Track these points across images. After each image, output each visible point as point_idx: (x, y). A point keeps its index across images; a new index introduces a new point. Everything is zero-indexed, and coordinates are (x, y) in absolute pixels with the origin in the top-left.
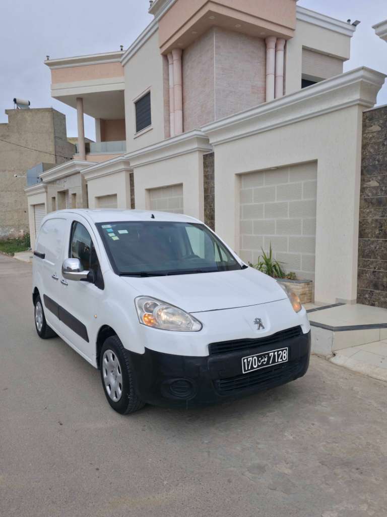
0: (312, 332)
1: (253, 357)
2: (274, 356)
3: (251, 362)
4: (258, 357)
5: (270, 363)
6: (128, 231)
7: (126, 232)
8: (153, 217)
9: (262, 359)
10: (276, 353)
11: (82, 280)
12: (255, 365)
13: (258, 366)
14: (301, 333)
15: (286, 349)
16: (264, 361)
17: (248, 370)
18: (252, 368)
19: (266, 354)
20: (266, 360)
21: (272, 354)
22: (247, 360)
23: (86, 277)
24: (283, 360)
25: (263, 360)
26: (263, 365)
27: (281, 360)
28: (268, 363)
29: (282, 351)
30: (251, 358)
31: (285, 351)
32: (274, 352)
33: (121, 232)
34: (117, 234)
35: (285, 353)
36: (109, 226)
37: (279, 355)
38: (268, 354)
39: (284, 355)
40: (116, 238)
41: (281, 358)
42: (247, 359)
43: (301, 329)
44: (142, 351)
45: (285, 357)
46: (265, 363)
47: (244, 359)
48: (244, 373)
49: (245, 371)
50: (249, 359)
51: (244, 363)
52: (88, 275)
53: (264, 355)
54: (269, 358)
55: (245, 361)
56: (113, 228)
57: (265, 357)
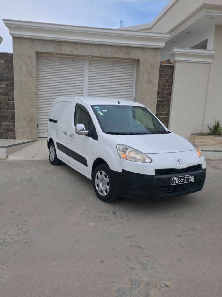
0: (207, 169)
1: (176, 178)
2: (187, 178)
3: (175, 180)
4: (178, 178)
5: (185, 182)
6: (107, 110)
7: (106, 111)
8: (119, 103)
9: (181, 179)
10: (188, 177)
11: (85, 135)
12: (177, 182)
13: (179, 183)
14: (201, 168)
15: (193, 176)
16: (182, 181)
17: (173, 184)
18: (176, 183)
19: (183, 177)
20: (183, 180)
21: (186, 177)
22: (173, 180)
23: (87, 134)
24: (191, 181)
25: (181, 180)
26: (181, 182)
28: (183, 182)
29: (191, 176)
30: (175, 178)
31: (192, 176)
32: (187, 176)
33: (104, 111)
34: (102, 112)
35: (192, 177)
36: (97, 107)
37: (189, 178)
38: (184, 177)
39: (192, 178)
40: (102, 114)
41: (190, 180)
42: (174, 178)
43: (201, 166)
44: (120, 171)
47: (172, 179)
48: (171, 185)
49: (172, 184)
50: (174, 179)
51: (172, 180)
52: (88, 133)
53: (182, 177)
54: (184, 179)
55: (173, 179)
56: (100, 108)
57: (182, 179)
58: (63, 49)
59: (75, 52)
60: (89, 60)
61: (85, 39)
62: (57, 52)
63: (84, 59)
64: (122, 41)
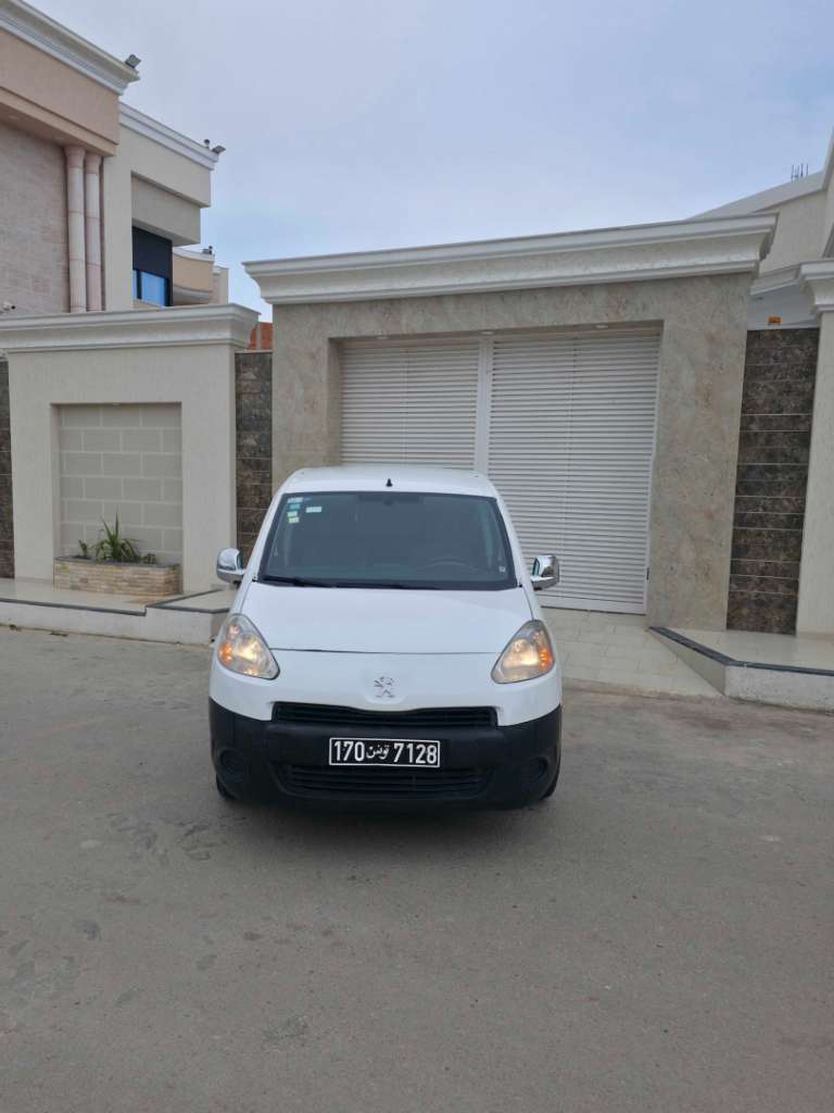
1: (355, 742)
2: (406, 751)
3: (351, 749)
4: (367, 744)
5: (396, 761)
6: (323, 508)
7: (317, 509)
8: (389, 484)
9: (376, 749)
10: (410, 746)
12: (359, 757)
13: (366, 760)
15: (436, 745)
16: (383, 755)
17: (342, 761)
18: (352, 759)
19: (387, 743)
20: (386, 752)
21: (402, 745)
22: (342, 746)
24: (427, 763)
25: (378, 752)
26: (377, 759)
27: (423, 762)
28: (390, 758)
29: (427, 745)
30: (351, 743)
31: (431, 746)
32: (406, 744)
33: (311, 510)
35: (432, 750)
37: (416, 753)
38: (392, 744)
39: (430, 754)
40: (295, 520)
41: (424, 758)
42: (342, 742)
43: (496, 714)
45: (432, 758)
46: (383, 758)
47: (334, 742)
48: (331, 764)
49: (334, 760)
50: (346, 744)
51: (335, 749)
53: (383, 744)
54: (393, 752)
55: (338, 744)
57: (384, 749)
58: (404, 321)
59: (439, 326)
60: (496, 343)
61: (462, 282)
62: (385, 333)
63: (478, 343)
64: (586, 268)
